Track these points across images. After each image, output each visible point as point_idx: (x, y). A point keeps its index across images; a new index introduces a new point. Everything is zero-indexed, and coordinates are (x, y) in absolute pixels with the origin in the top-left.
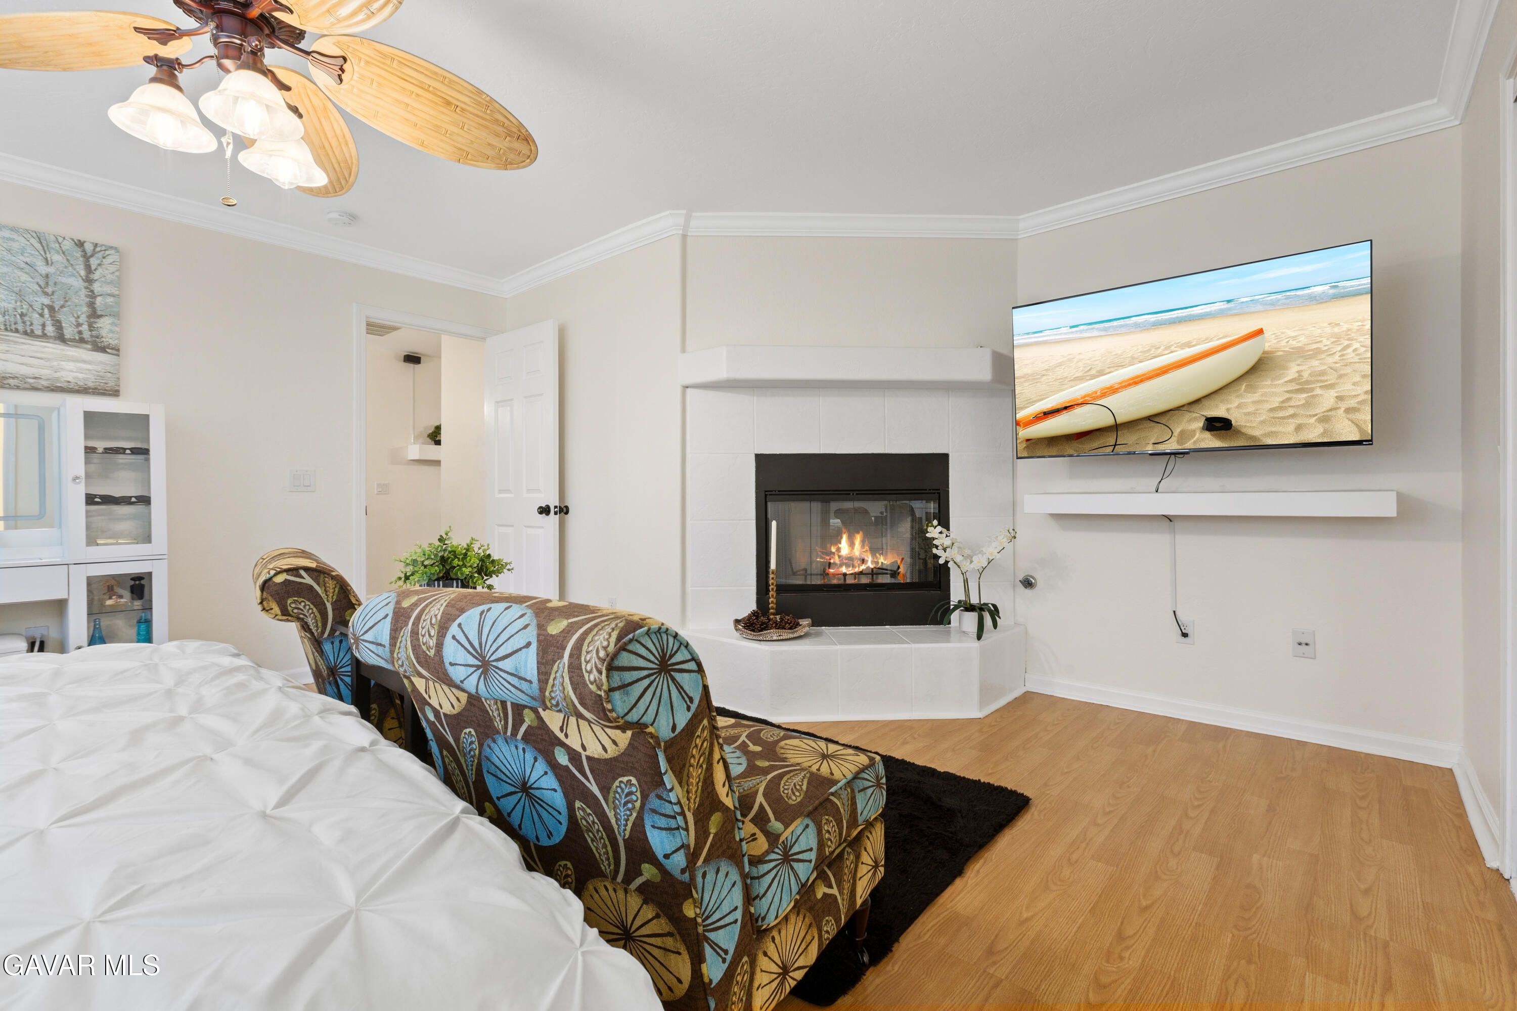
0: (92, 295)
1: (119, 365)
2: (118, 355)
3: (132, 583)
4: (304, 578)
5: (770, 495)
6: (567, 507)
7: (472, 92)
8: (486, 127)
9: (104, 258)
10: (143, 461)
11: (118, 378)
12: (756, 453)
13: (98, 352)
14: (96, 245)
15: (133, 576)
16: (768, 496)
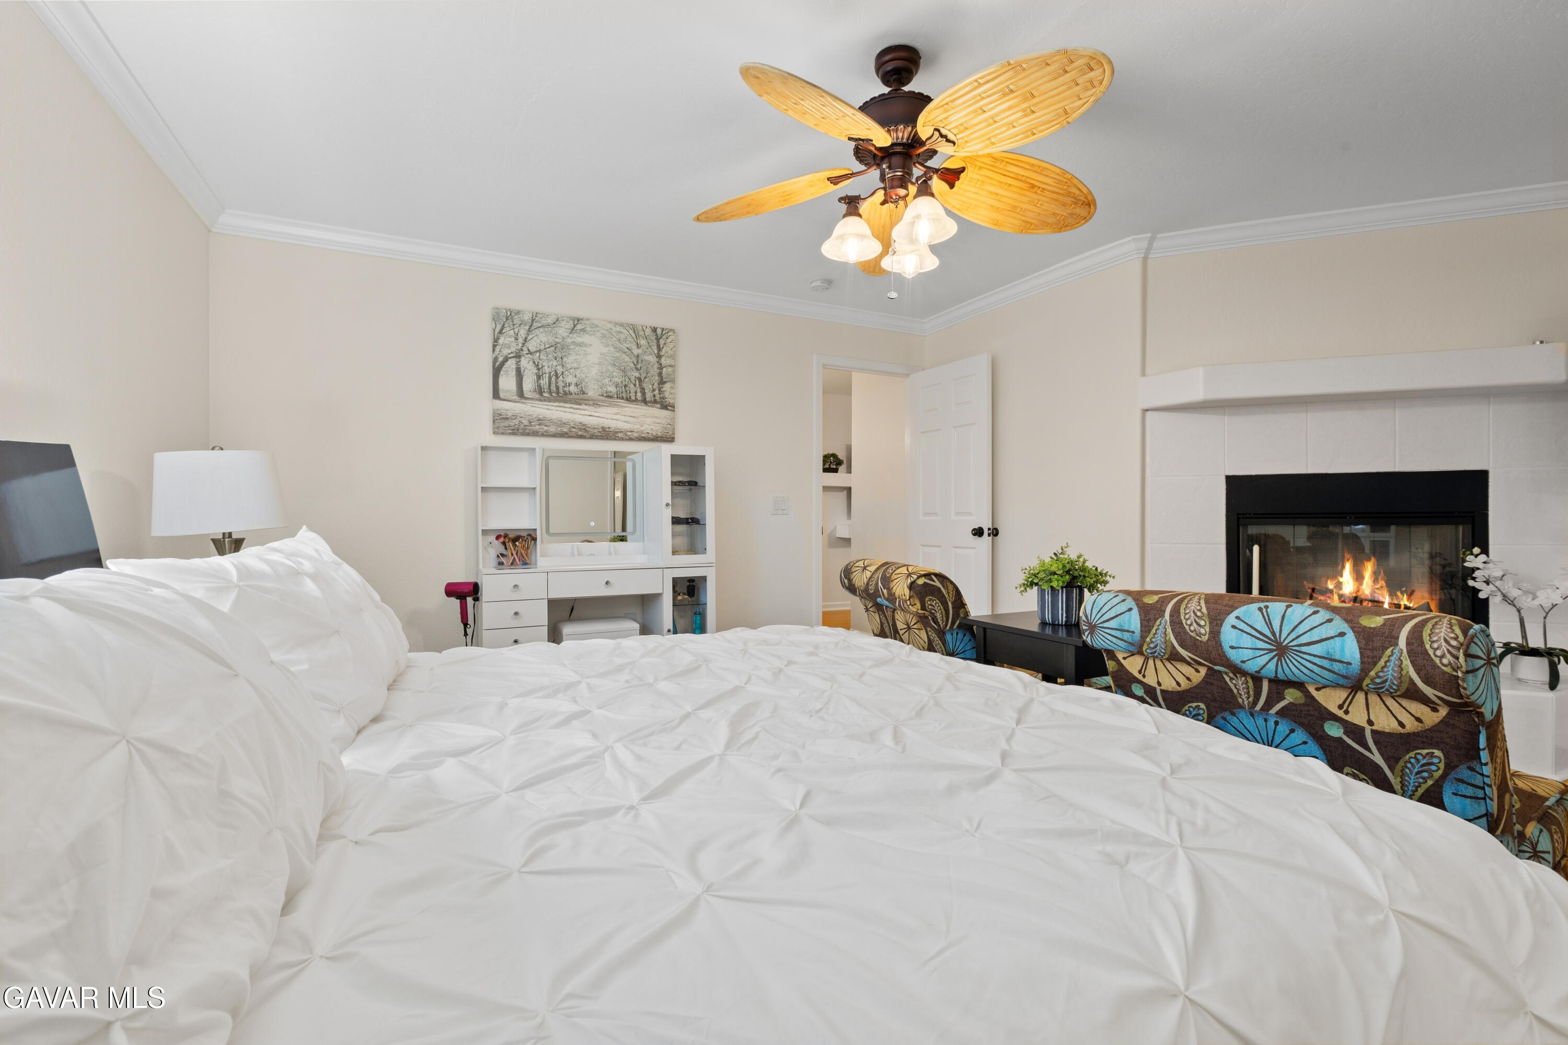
0: (661, 368)
1: (674, 418)
2: (674, 411)
3: (688, 584)
4: (934, 581)
5: (1243, 518)
6: (996, 529)
7: (1058, 174)
8: (1057, 200)
9: (667, 338)
10: (688, 491)
11: (674, 428)
12: (1227, 474)
13: (663, 409)
14: (663, 330)
15: (689, 579)
16: (1241, 520)
